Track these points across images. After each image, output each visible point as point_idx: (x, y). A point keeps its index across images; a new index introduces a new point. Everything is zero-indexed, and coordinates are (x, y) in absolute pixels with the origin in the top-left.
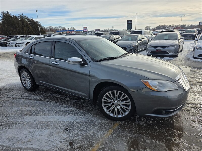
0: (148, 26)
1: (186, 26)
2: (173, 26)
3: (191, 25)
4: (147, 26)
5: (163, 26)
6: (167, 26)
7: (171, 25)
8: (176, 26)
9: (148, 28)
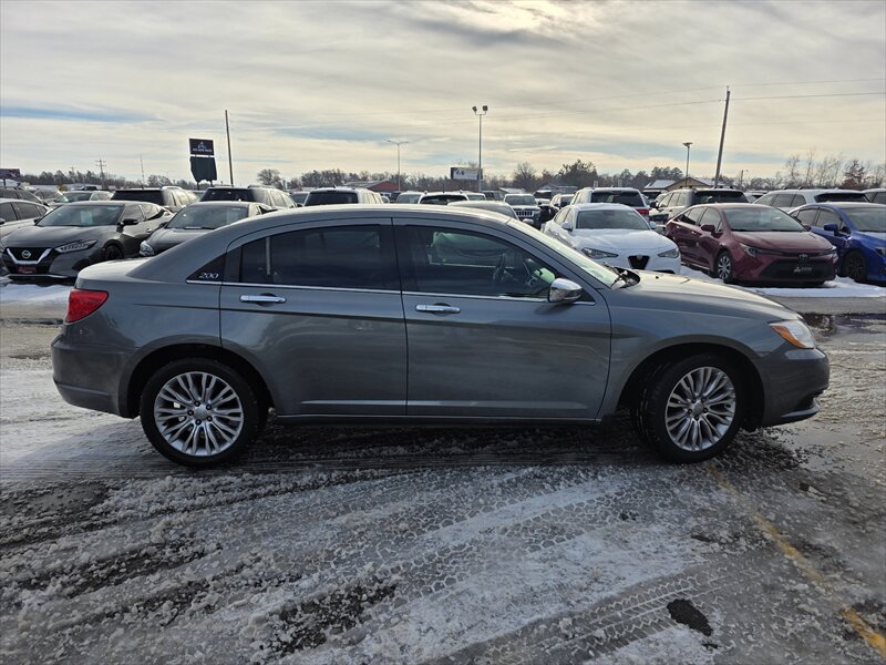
0: (267, 169)
1: (407, 180)
2: (365, 179)
3: (421, 177)
4: (265, 172)
5: (327, 175)
6: (343, 175)
7: (358, 174)
8: (374, 178)
9: (268, 178)
